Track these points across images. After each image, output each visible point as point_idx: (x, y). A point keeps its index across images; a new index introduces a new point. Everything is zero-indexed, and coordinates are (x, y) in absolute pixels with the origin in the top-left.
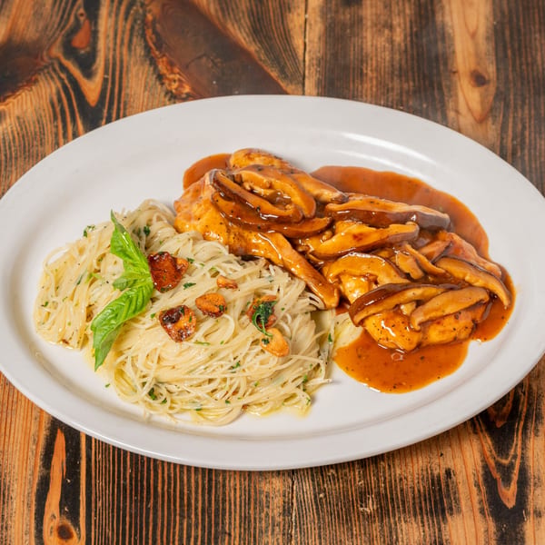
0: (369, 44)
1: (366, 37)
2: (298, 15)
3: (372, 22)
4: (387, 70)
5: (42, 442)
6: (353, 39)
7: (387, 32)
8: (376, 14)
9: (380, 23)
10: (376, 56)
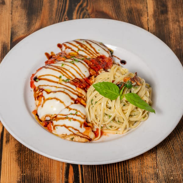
0: (171, 27)
1: (170, 25)
2: (145, 17)
3: (172, 20)
4: (179, 36)
5: (64, 169)
6: (165, 26)
7: (177, 23)
8: (173, 17)
9: (175, 20)
10: (174, 31)
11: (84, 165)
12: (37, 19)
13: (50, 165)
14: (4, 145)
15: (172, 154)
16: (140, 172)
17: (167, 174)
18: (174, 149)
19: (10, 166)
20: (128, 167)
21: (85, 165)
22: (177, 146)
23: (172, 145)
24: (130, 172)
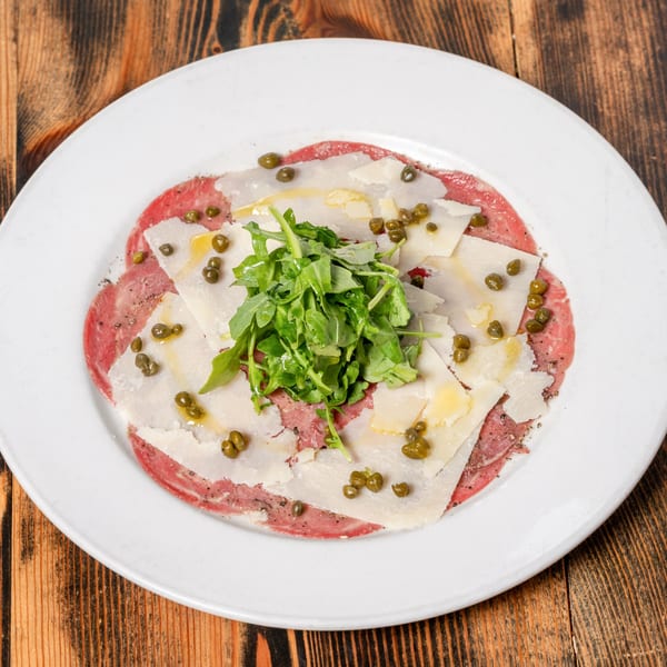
11: (308, 632)
12: (108, 56)
13: (185, 640)
14: (17, 568)
15: (623, 577)
16: (513, 653)
17: (609, 656)
18: (630, 558)
19: (40, 651)
20: (470, 637)
21: (313, 632)
22: (642, 546)
23: (624, 544)
24: (478, 656)
